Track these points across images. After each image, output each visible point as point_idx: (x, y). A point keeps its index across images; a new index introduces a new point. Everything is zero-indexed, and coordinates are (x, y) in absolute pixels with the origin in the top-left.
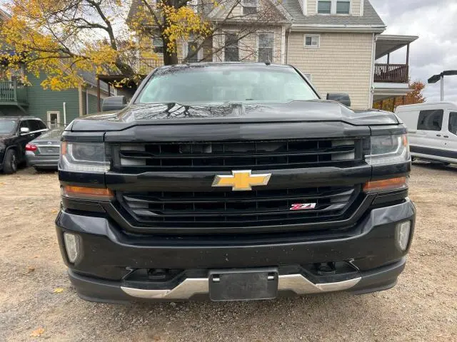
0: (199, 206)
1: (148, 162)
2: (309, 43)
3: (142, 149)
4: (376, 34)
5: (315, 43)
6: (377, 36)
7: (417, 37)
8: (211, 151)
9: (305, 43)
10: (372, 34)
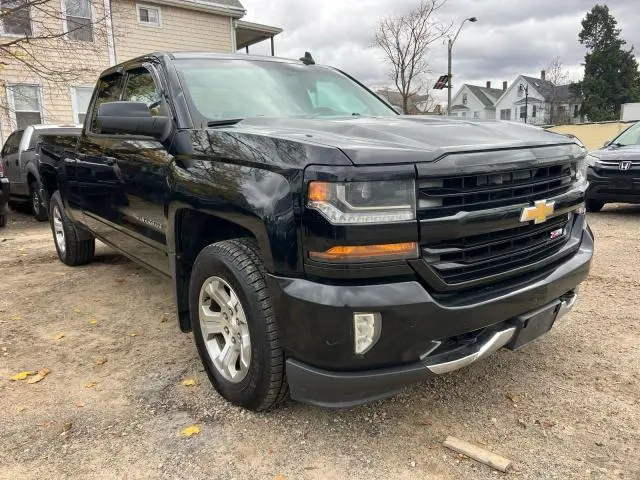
0: (495, 248)
1: (446, 201)
2: (145, 18)
3: (440, 185)
4: (234, 18)
5: (154, 20)
6: (236, 22)
7: (281, 30)
8: (501, 182)
9: (139, 18)
10: (229, 17)
